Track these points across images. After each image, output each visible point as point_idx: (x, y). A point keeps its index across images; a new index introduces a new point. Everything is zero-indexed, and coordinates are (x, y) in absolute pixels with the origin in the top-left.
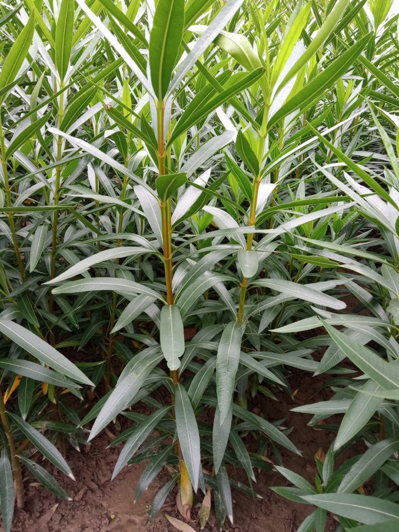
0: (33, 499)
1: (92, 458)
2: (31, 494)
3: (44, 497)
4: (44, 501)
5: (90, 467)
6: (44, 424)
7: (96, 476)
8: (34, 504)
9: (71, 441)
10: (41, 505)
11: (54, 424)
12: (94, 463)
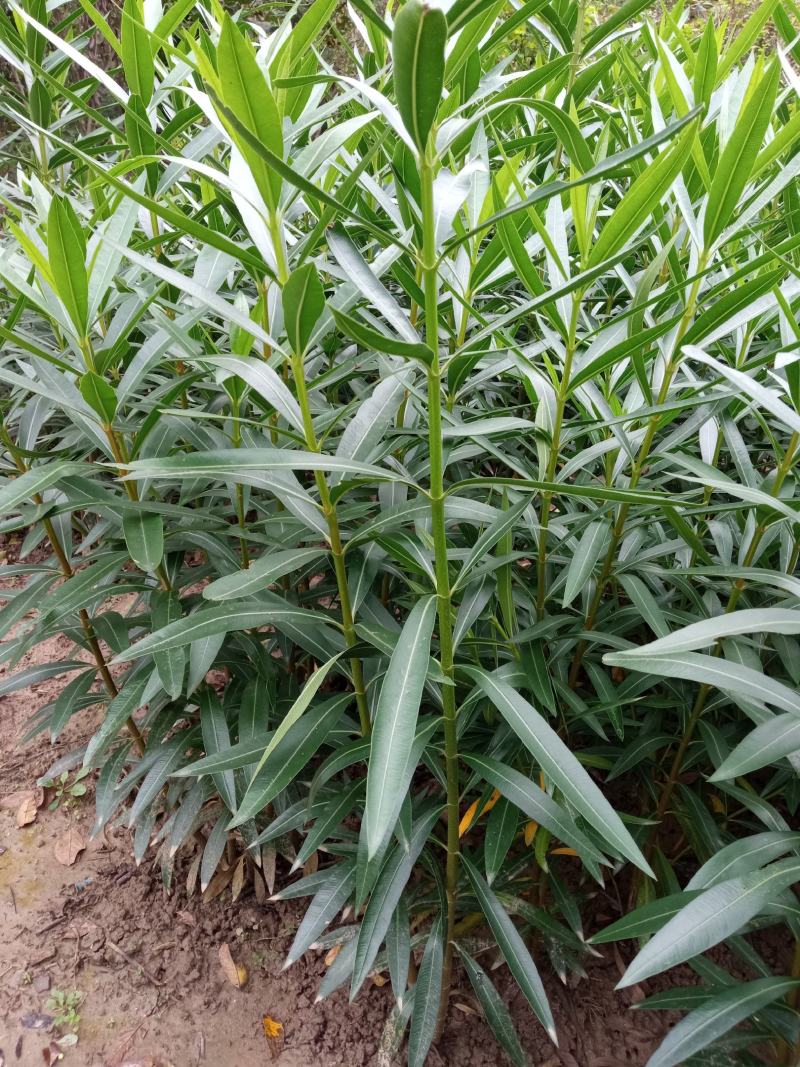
0: (456, 1036)
1: (580, 1006)
2: (456, 1023)
3: (476, 1041)
4: (475, 1050)
5: (573, 1024)
6: (517, 904)
7: (580, 1046)
8: (455, 1045)
9: (552, 957)
10: (469, 1055)
11: (533, 911)
12: (582, 1016)
